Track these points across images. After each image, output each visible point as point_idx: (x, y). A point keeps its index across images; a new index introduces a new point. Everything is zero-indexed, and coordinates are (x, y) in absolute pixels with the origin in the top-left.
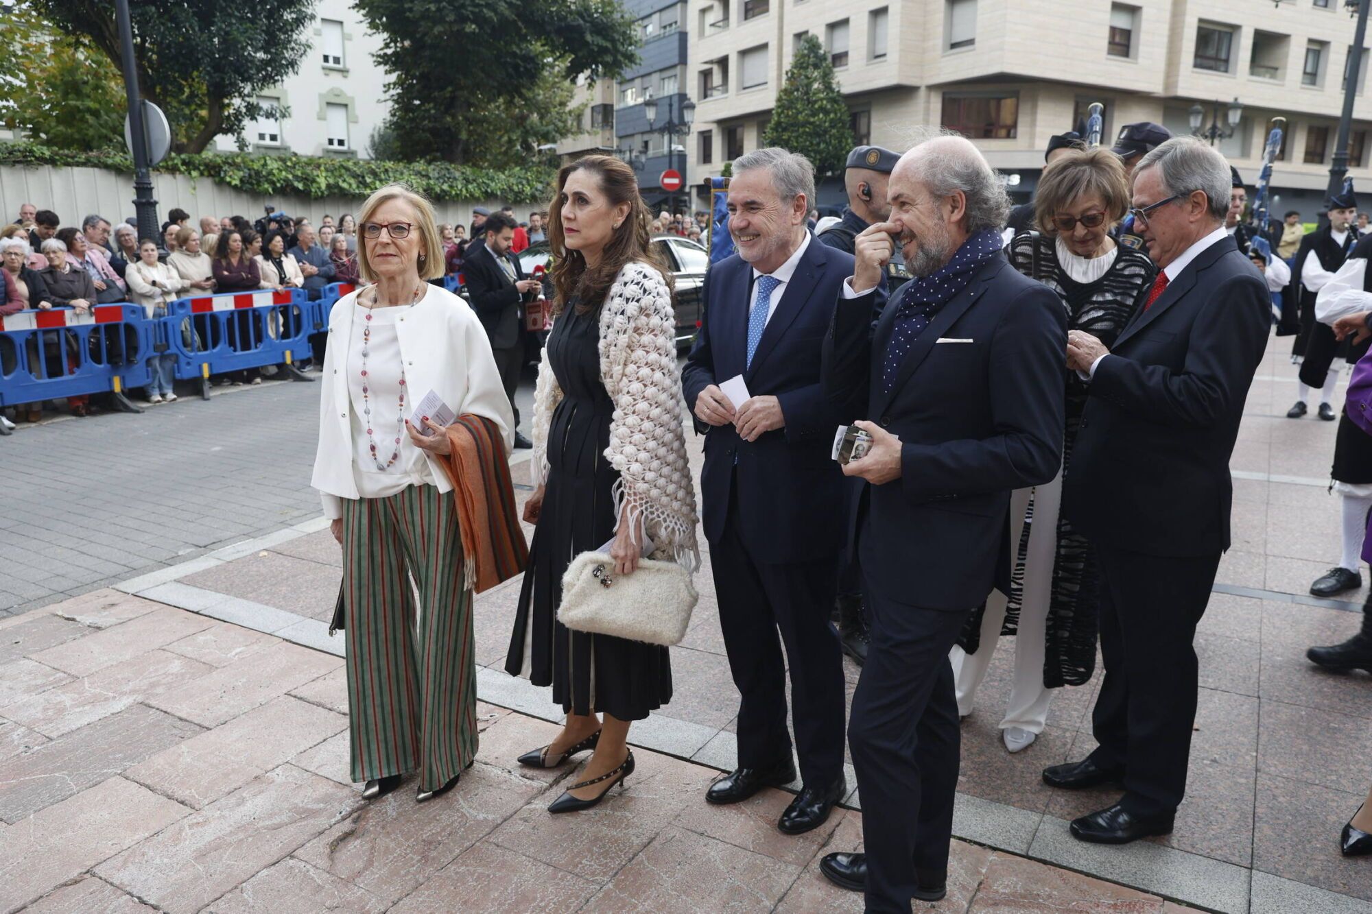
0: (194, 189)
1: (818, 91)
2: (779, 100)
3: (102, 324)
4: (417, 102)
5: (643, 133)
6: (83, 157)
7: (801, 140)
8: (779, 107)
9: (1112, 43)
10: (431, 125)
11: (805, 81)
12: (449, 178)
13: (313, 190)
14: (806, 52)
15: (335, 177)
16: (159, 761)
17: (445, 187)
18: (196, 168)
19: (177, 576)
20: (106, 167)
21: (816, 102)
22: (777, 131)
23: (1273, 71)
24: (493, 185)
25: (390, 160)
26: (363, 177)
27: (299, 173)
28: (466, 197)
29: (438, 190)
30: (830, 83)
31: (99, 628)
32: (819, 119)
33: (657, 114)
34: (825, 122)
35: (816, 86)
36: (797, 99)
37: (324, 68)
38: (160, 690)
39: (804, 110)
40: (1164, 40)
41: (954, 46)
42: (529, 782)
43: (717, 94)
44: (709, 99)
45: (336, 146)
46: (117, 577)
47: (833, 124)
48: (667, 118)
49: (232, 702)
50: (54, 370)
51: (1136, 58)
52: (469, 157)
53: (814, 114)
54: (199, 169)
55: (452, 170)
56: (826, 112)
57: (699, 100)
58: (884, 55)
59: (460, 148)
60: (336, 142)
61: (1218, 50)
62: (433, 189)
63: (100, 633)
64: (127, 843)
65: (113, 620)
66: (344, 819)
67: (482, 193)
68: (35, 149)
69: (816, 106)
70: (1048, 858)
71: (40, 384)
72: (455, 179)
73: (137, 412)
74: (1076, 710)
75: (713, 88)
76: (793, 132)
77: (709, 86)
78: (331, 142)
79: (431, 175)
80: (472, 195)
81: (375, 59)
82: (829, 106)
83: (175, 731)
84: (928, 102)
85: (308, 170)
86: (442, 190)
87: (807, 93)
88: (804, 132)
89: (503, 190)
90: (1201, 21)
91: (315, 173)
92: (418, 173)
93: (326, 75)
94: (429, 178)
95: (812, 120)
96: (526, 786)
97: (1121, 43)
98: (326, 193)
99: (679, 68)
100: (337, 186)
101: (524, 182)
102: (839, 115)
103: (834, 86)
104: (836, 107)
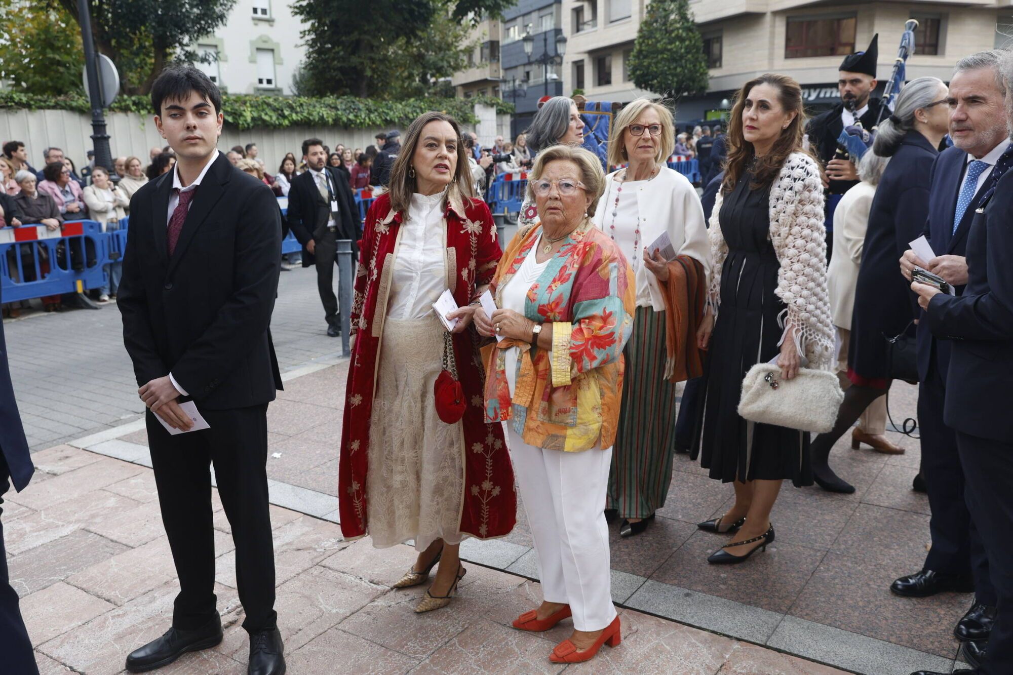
0: (143, 124)
1: (675, 21)
2: (641, 31)
3: (67, 237)
4: (329, 46)
5: (524, 65)
6: (52, 102)
7: (659, 65)
8: (640, 37)
10: (339, 65)
11: (663, 13)
12: (354, 109)
13: (241, 122)
15: (259, 111)
16: (93, 571)
17: (351, 117)
18: (144, 108)
19: (118, 435)
20: (72, 109)
21: (673, 31)
22: (639, 58)
24: (391, 113)
25: (304, 96)
26: (282, 111)
27: (229, 109)
28: (369, 124)
29: (345, 119)
30: (686, 14)
31: (55, 475)
32: (675, 46)
33: (534, 48)
34: (681, 48)
35: (672, 17)
36: (656, 29)
37: (254, 19)
38: (98, 520)
39: (662, 39)
42: (375, 586)
43: (587, 29)
44: (581, 33)
45: (265, 85)
46: (72, 437)
47: (688, 50)
48: (542, 51)
49: (153, 528)
50: (29, 276)
52: (373, 91)
53: (671, 43)
54: (147, 109)
55: (357, 103)
56: (682, 40)
57: (573, 33)
59: (365, 83)
60: (265, 82)
62: (341, 119)
63: (56, 478)
64: (65, 629)
65: (66, 468)
66: (229, 612)
67: (383, 120)
68: (14, 96)
69: (673, 35)
70: (782, 648)
71: (17, 287)
72: (359, 109)
73: (96, 308)
74: (830, 535)
75: (584, 23)
76: (652, 58)
77: (581, 21)
78: (261, 81)
79: (339, 107)
80: (374, 123)
81: (292, 10)
82: (684, 35)
83: (107, 549)
84: (773, 26)
85: (236, 106)
86: (349, 120)
87: (665, 24)
88: (663, 59)
89: (400, 118)
91: (242, 108)
92: (328, 106)
93: (256, 24)
94: (337, 109)
95: (669, 47)
96: (373, 589)
98: (251, 125)
99: (554, 7)
100: (260, 118)
101: (418, 111)
102: (693, 42)
103: (689, 16)
104: (690, 34)
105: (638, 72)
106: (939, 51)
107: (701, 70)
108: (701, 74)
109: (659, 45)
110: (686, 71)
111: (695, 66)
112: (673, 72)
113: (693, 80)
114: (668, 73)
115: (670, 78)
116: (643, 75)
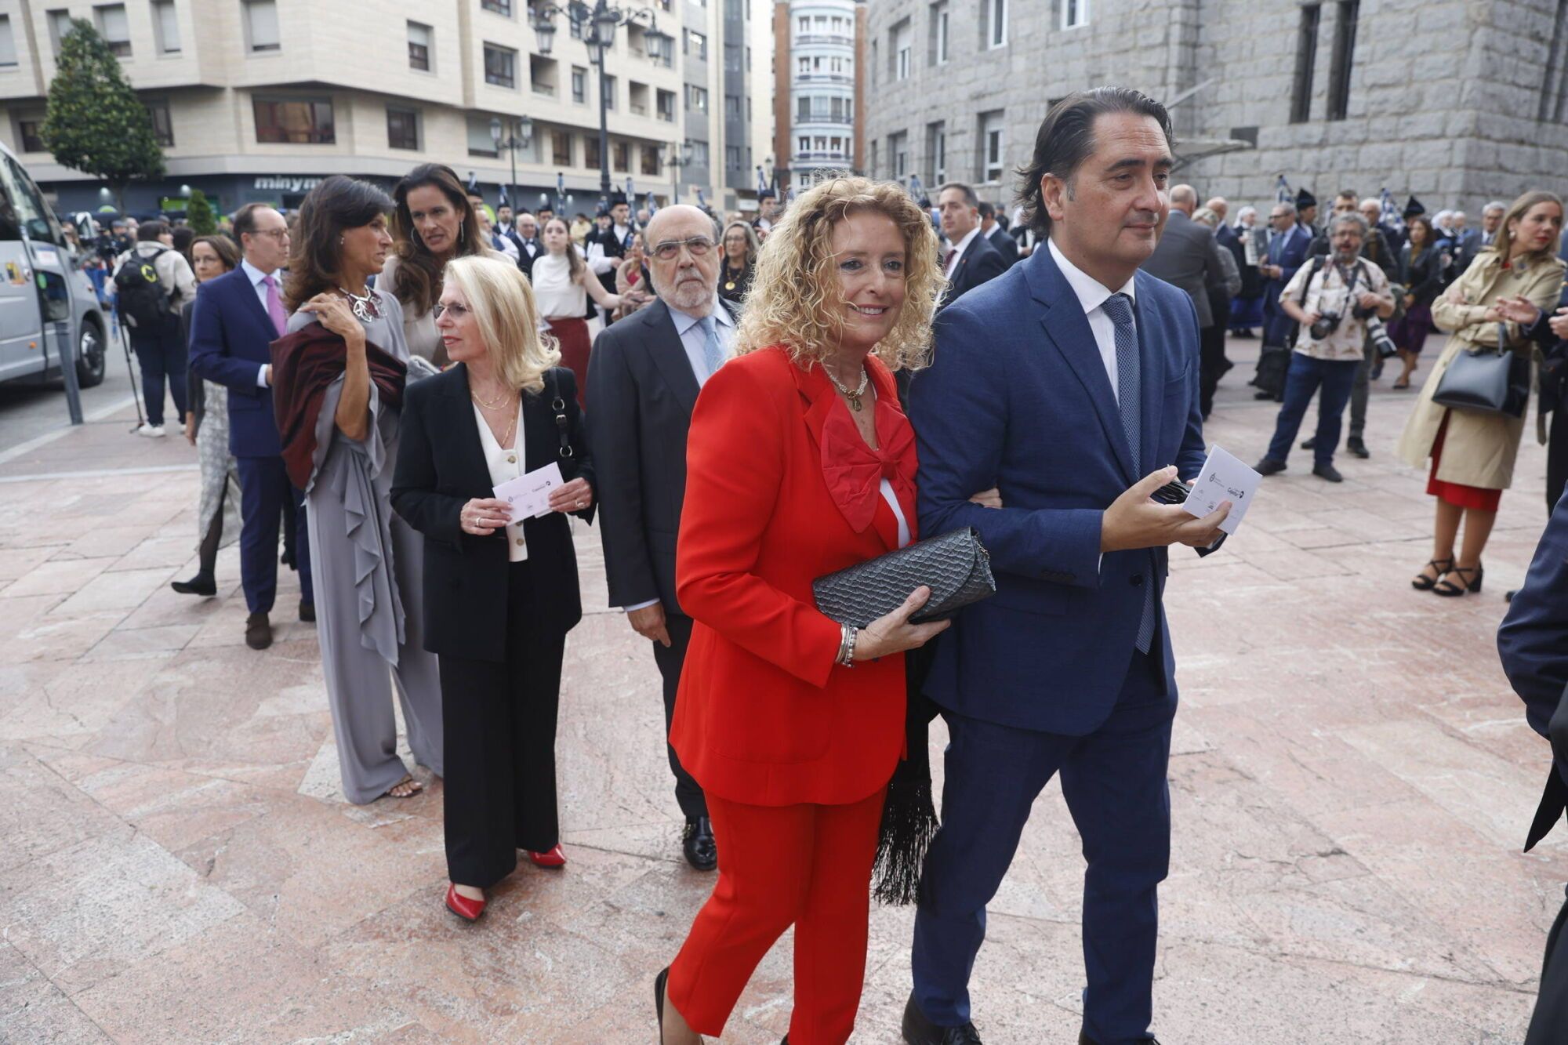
1: (104, 84)
2: (55, 89)
7: (94, 139)
8: (55, 97)
9: (412, 57)
11: (84, 72)
14: (78, 38)
21: (103, 96)
23: (549, 89)
30: (117, 76)
32: (113, 117)
34: (121, 120)
35: (99, 78)
36: (78, 92)
39: (91, 106)
40: (456, 57)
41: (257, 48)
47: (131, 122)
51: (435, 72)
53: (106, 110)
56: (120, 109)
58: (178, 50)
61: (504, 69)
69: (107, 102)
76: (81, 129)
82: (122, 104)
84: (236, 104)
87: (90, 86)
88: (97, 131)
90: (485, 43)
95: (104, 117)
97: (421, 58)
102: (136, 113)
103: (123, 80)
104: (130, 103)
105: (62, 146)
106: (419, 146)
107: (154, 150)
108: (154, 154)
109: (87, 112)
110: (134, 149)
111: (143, 141)
112: (116, 149)
113: (145, 162)
114: (109, 149)
115: (113, 156)
116: (69, 150)
